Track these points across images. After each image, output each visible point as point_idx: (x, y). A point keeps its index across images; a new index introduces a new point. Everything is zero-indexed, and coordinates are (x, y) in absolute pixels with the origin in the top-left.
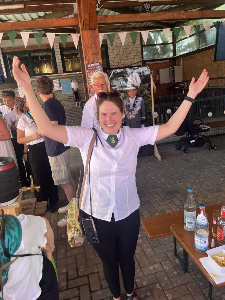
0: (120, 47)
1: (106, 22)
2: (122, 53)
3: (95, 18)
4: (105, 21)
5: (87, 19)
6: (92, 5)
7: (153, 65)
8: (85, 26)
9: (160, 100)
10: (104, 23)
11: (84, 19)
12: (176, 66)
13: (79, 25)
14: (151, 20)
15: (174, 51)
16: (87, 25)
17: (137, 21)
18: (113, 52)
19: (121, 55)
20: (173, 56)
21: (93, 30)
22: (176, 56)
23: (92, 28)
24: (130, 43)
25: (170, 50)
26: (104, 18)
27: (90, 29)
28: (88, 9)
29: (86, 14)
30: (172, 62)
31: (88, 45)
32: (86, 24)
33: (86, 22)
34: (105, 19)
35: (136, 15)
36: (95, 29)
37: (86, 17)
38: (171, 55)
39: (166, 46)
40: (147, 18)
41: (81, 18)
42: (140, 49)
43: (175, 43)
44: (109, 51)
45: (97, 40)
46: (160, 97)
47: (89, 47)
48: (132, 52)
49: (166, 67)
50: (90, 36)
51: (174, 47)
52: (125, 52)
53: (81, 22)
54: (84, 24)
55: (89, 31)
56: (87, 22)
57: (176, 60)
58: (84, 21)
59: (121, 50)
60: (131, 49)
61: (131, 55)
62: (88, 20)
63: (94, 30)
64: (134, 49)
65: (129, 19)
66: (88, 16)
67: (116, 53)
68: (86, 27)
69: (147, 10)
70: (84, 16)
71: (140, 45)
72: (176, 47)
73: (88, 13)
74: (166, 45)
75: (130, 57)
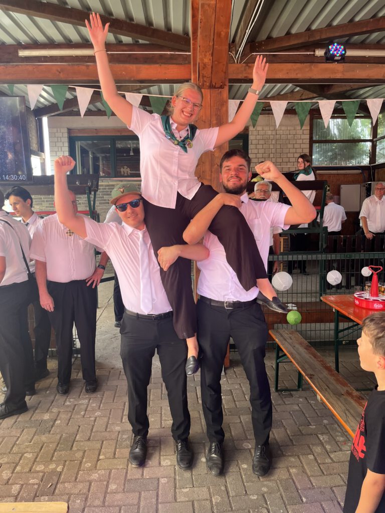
0: (270, 141)
1: (246, 77)
2: (274, 151)
3: (223, 65)
4: (246, 75)
5: (207, 66)
6: (219, 35)
7: (330, 176)
8: (201, 79)
9: (342, 243)
10: (243, 78)
11: (200, 64)
12: (374, 181)
13: (191, 80)
14: (342, 78)
15: (373, 155)
16: (205, 79)
17: (312, 78)
18: (256, 149)
19: (271, 155)
20: (370, 163)
21: (217, 88)
22: (377, 163)
23: (216, 86)
24: (291, 136)
25: (364, 152)
26: (243, 69)
27: (212, 87)
28: (211, 44)
29: (205, 55)
30: (366, 175)
31: (204, 118)
32: (203, 77)
33: (204, 72)
34: (245, 70)
35: (312, 67)
36: (221, 87)
37: (206, 60)
38: (366, 161)
39: (357, 145)
40: (335, 73)
41: (195, 65)
42: (308, 146)
43: (376, 141)
44: (250, 147)
45: (224, 109)
46: (342, 236)
47: (205, 122)
48: (292, 151)
49: (353, 182)
50: (209, 100)
51: (374, 147)
52: (278, 151)
53: (195, 71)
54: (201, 74)
55: (209, 90)
56: (207, 72)
57: (376, 171)
58: (200, 69)
59: (272, 147)
60: (290, 146)
61: (289, 155)
62: (210, 67)
63: (220, 90)
64: (296, 146)
65: (297, 74)
66: (210, 59)
67: (261, 151)
68: (204, 81)
69: (336, 58)
70: (202, 60)
71: (309, 140)
72: (377, 147)
73: (211, 52)
74: (357, 143)
75: (287, 160)
